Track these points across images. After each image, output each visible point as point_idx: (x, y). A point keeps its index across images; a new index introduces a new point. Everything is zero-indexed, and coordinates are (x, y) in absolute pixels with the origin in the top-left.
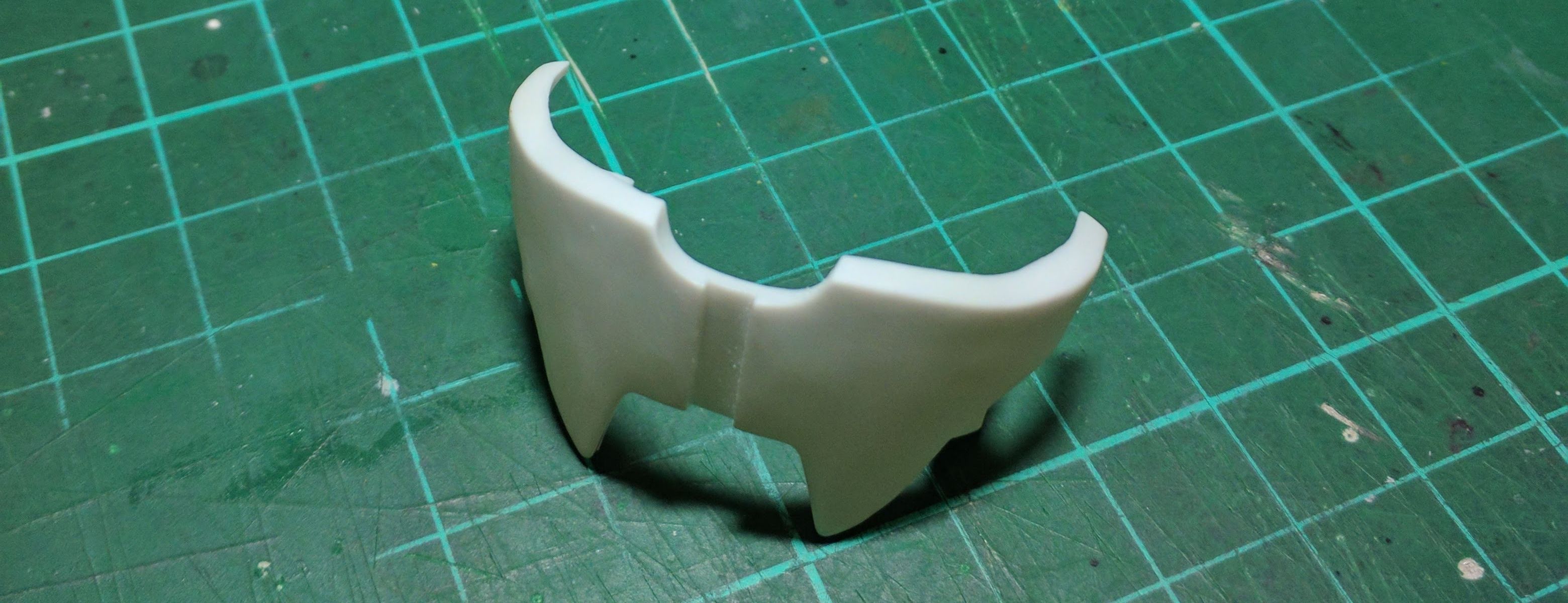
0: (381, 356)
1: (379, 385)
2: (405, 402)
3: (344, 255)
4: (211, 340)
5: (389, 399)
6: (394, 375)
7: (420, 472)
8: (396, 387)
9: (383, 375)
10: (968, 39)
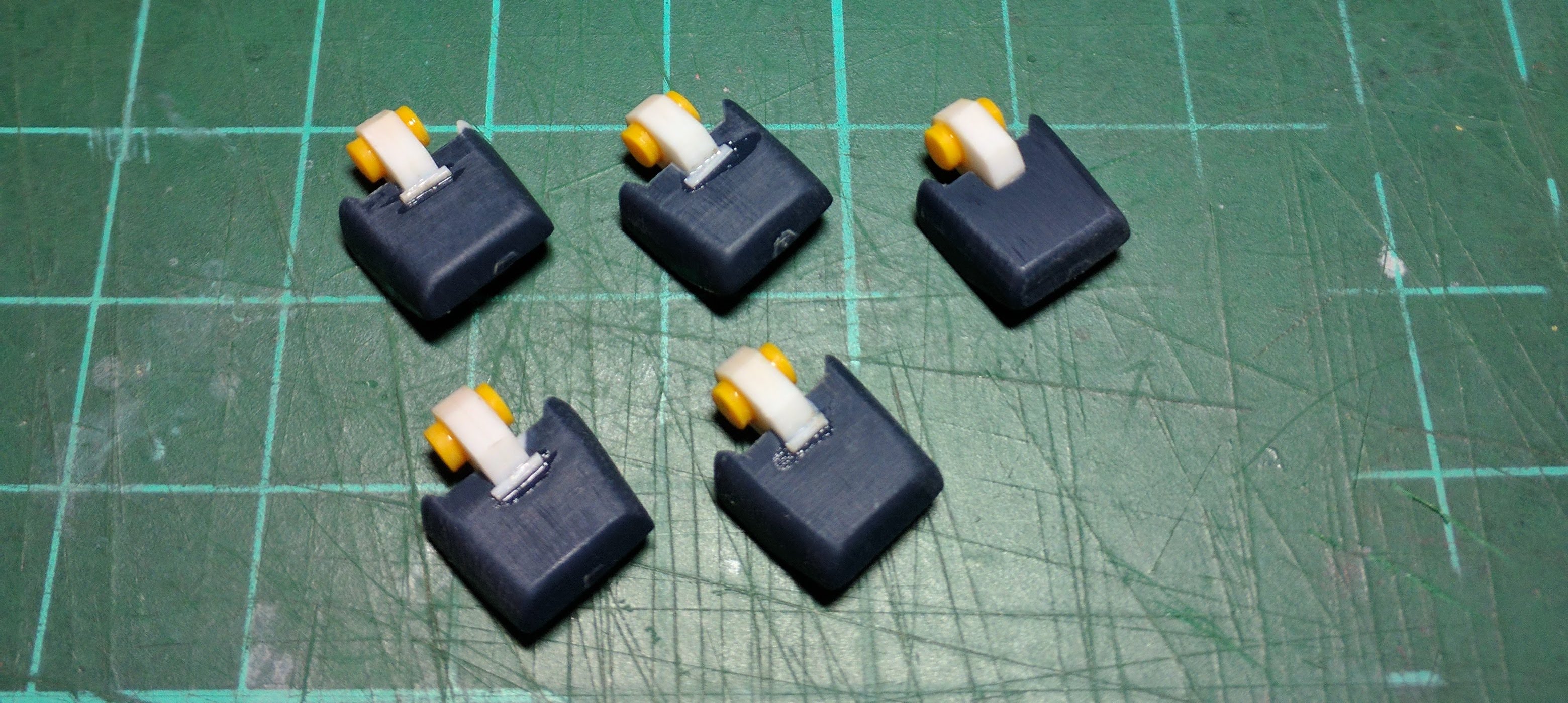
0: (1387, 225)
1: (1382, 260)
2: (1411, 291)
3: (1355, 80)
4: (1194, 137)
5: (1392, 281)
6: (1401, 252)
7: (1420, 387)
8: (1402, 270)
9: (1387, 249)
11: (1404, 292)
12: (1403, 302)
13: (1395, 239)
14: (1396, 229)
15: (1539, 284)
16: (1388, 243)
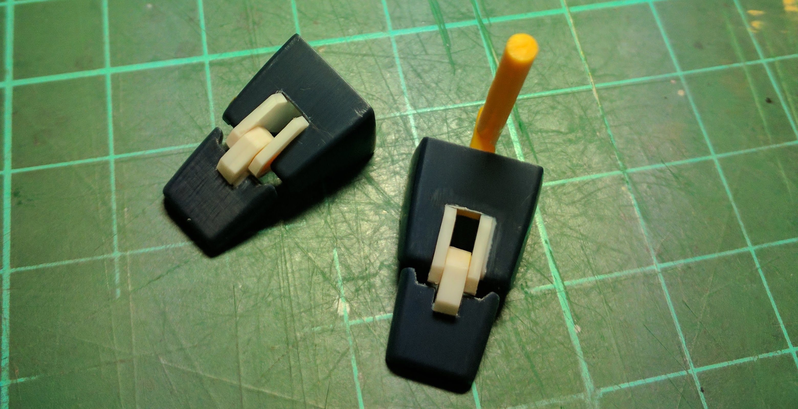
1: (336, 305)
2: (353, 322)
5: (342, 318)
6: (348, 299)
8: (348, 309)
9: (340, 298)
10: (788, 94)
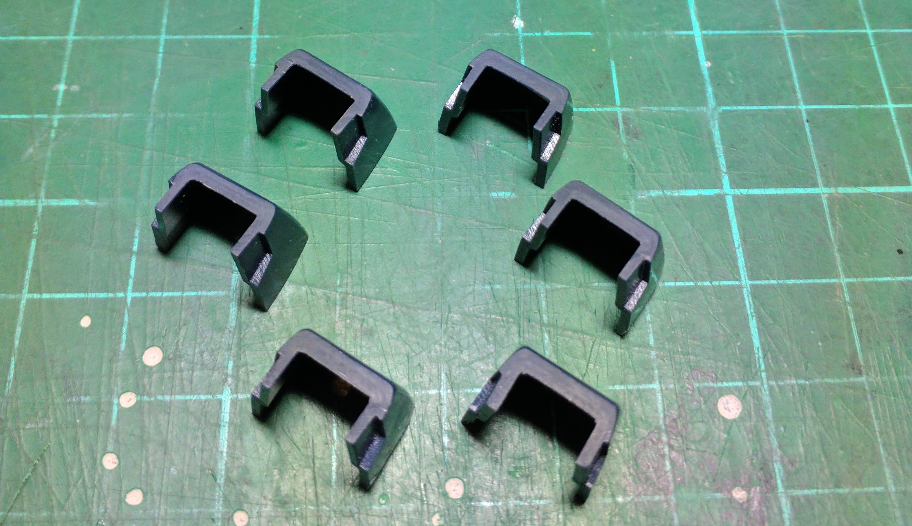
11: (522, 35)
12: (520, 39)
13: (521, 12)
14: (522, 7)
15: (589, 31)
16: (517, 14)
